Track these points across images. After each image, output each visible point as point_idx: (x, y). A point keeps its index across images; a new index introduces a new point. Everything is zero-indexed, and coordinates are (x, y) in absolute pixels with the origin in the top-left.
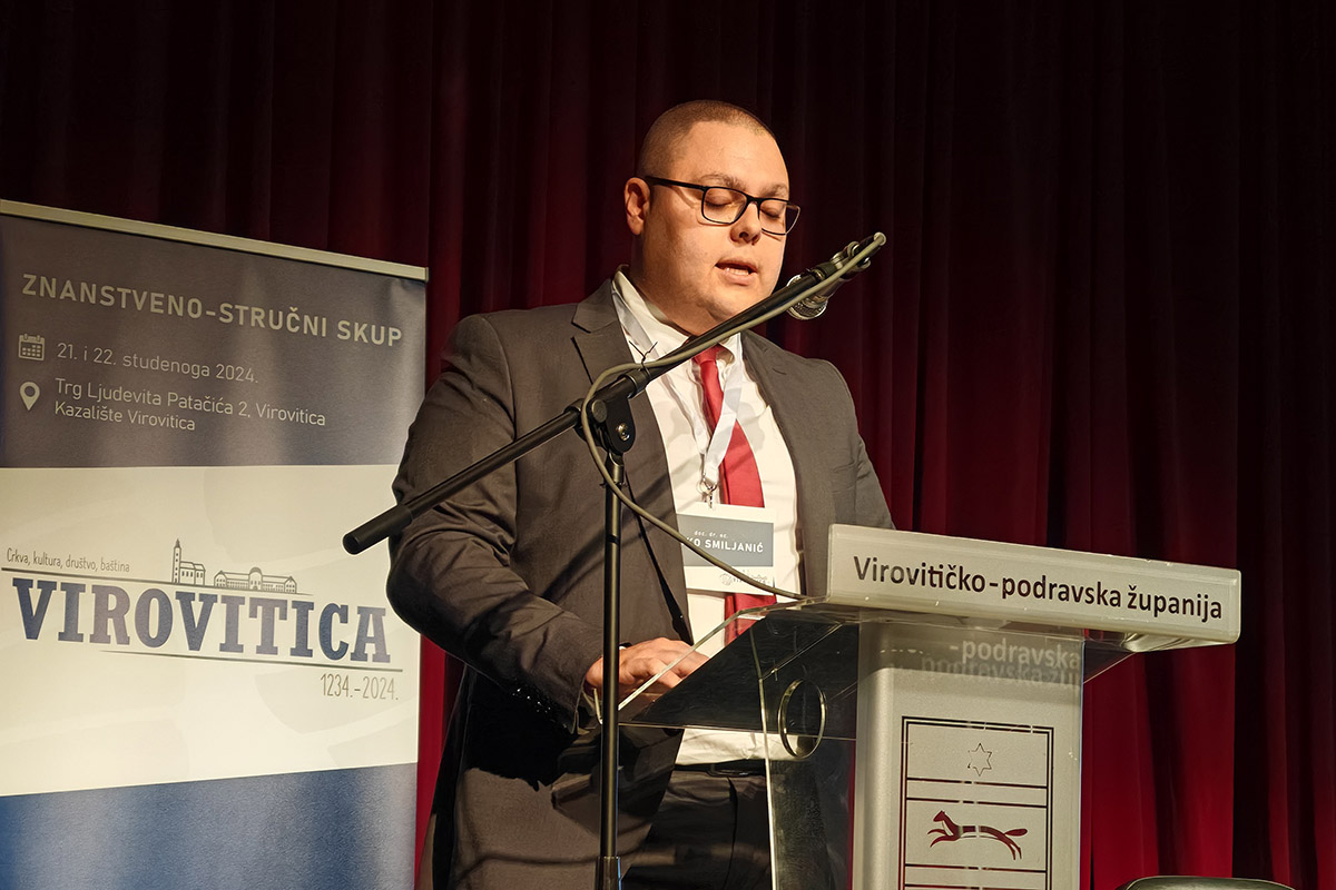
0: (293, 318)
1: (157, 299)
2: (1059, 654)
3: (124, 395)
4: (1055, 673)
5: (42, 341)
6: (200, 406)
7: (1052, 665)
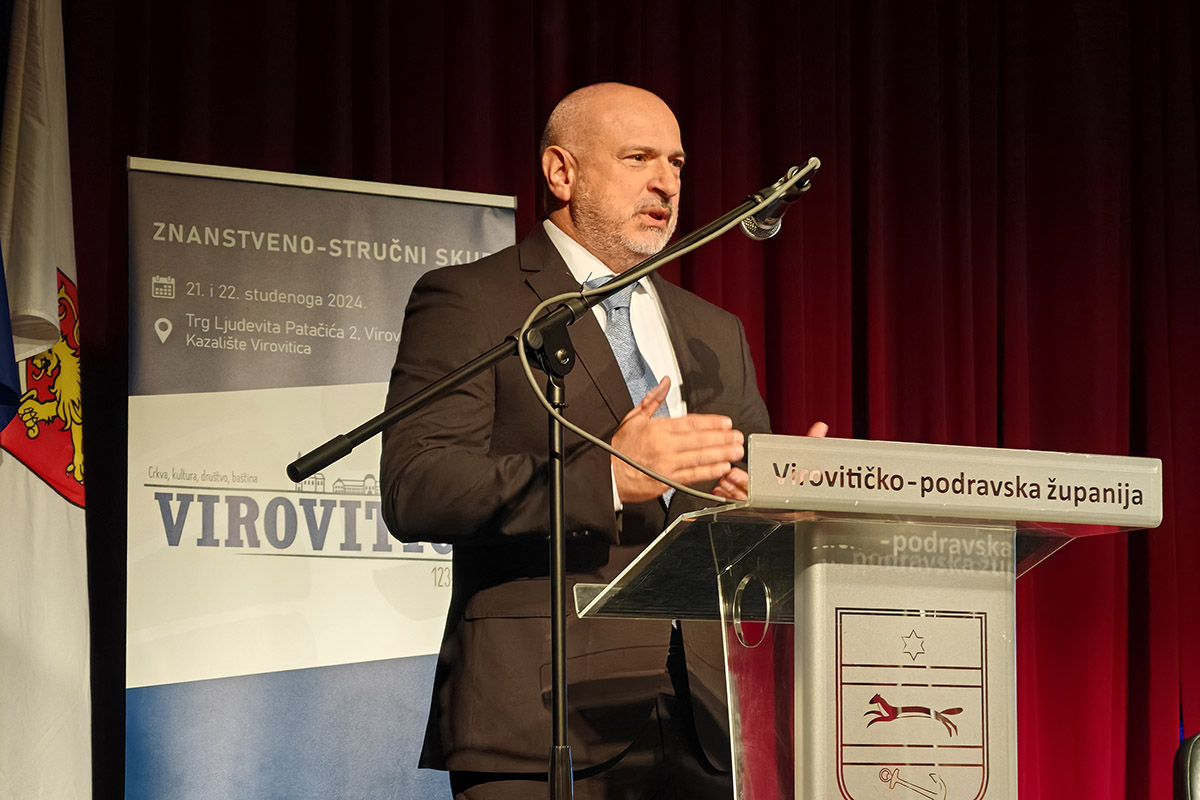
0: (395, 250)
1: (273, 238)
2: (990, 543)
3: (248, 326)
4: (987, 562)
5: (173, 281)
6: (315, 332)
7: (983, 554)
